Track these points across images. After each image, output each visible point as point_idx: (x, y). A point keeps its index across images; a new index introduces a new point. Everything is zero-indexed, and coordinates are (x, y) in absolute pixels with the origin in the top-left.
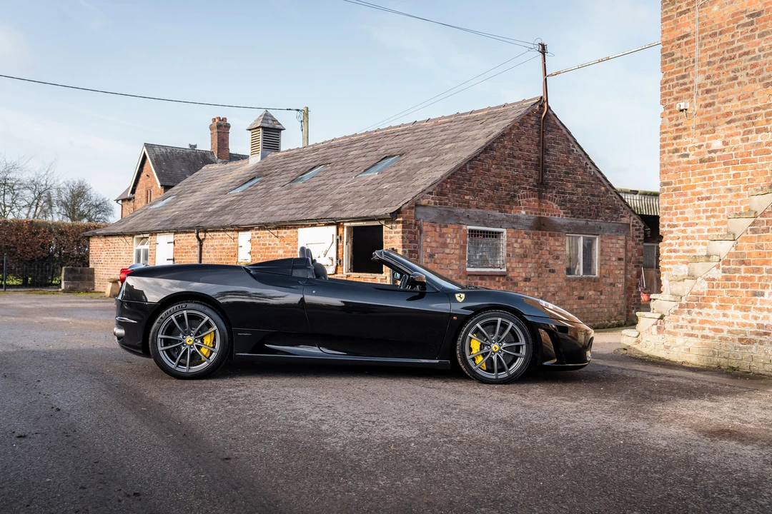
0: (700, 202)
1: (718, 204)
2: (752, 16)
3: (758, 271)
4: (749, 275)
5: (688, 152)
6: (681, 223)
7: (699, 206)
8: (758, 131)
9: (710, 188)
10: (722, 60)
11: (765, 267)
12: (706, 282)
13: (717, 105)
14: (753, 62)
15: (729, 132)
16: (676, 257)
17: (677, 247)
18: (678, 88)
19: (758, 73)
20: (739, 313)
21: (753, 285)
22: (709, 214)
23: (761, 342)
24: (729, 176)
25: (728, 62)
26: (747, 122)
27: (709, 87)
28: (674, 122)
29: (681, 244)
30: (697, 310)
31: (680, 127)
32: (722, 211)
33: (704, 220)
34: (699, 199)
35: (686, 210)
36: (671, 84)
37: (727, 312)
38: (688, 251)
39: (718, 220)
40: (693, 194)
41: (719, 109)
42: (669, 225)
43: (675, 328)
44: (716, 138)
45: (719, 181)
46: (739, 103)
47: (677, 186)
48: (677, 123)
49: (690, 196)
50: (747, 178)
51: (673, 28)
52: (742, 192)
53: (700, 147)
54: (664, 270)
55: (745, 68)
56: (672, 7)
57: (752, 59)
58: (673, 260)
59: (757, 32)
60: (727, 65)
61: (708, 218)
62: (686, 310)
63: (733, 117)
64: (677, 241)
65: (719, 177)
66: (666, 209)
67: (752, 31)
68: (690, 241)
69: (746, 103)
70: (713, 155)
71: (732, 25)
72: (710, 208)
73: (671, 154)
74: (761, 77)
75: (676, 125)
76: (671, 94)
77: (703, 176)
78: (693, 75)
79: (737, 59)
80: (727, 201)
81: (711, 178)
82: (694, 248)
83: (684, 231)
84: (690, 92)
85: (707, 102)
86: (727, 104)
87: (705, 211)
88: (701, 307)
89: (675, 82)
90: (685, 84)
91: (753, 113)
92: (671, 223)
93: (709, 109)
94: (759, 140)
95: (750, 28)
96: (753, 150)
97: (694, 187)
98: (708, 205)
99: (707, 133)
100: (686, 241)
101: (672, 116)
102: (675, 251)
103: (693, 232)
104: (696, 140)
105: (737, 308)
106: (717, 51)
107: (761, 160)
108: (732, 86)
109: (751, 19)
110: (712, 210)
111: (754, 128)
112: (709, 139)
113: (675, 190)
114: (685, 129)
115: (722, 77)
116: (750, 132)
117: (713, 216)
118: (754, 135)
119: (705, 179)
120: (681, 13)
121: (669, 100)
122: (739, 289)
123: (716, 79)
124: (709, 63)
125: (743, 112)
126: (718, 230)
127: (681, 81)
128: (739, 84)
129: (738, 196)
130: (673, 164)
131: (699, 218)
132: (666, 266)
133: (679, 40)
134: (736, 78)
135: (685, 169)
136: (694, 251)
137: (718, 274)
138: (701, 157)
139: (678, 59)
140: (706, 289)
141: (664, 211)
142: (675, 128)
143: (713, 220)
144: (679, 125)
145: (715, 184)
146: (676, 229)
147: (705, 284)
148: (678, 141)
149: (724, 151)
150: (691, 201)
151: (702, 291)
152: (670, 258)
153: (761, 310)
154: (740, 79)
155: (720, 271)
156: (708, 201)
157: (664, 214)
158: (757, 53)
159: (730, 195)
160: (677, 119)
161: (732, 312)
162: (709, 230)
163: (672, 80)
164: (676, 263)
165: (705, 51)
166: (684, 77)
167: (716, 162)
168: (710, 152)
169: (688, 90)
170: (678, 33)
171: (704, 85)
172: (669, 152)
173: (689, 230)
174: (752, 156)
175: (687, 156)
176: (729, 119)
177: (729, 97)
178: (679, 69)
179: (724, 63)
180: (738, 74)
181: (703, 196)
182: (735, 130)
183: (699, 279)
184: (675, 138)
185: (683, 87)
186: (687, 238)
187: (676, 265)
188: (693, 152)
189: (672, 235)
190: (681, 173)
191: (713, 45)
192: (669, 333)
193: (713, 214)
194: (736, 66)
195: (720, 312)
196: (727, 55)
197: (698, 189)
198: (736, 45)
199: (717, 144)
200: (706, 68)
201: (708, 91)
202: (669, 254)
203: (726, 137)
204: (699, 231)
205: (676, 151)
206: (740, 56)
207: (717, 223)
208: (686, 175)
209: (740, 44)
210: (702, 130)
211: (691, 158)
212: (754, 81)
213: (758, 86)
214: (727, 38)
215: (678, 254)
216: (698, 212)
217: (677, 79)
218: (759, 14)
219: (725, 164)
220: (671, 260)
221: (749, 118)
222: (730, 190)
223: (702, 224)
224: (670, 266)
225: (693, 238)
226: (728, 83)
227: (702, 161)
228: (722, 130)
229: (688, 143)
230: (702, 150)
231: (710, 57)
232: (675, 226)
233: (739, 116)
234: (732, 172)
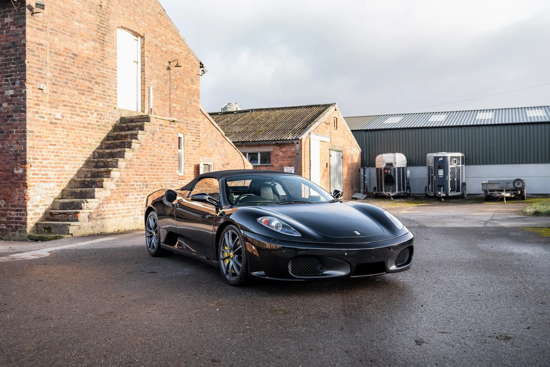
0: (50, 146)
1: (60, 149)
2: (74, 54)
3: (127, 185)
4: (124, 187)
5: (43, 115)
6: (40, 157)
7: (50, 148)
8: (77, 115)
9: (55, 139)
10: (61, 70)
11: (129, 184)
12: (110, 191)
13: (58, 94)
14: (74, 79)
15: (64, 111)
16: (37, 178)
17: (37, 172)
18: (36, 74)
19: (77, 86)
20: (121, 205)
21: (125, 192)
22: (55, 154)
23: (128, 216)
24: (64, 135)
25: (64, 73)
26: (72, 109)
27: (54, 82)
28: (35, 94)
29: (40, 170)
30: (106, 205)
31: (39, 99)
32: (62, 153)
33: (53, 157)
34: (50, 145)
35: (43, 150)
36: (33, 69)
37: (117, 205)
38: (44, 175)
39: (60, 158)
40: (47, 141)
41: (59, 97)
42: (33, 158)
43: (97, 216)
44: (58, 112)
45: (60, 137)
46: (68, 97)
47: (38, 134)
48: (38, 95)
49: (44, 143)
50: (73, 138)
51: (33, 35)
52: (70, 145)
53: (50, 114)
54: (30, 186)
55: (71, 80)
56: (33, 21)
57: (74, 77)
58: (36, 180)
59: (76, 65)
60: (63, 74)
61: (55, 156)
62: (102, 206)
63: (66, 103)
64: (38, 168)
65: (60, 134)
66: (31, 147)
67: (73, 62)
68: (45, 169)
69: (72, 99)
70: (56, 121)
71: (65, 54)
72: (56, 151)
73: (34, 114)
74: (77, 88)
75: (36, 97)
76: (33, 76)
77: (52, 132)
78: (46, 70)
79: (67, 73)
80: (64, 148)
81: (56, 134)
82: (48, 173)
83: (42, 163)
84: (44, 80)
85: (54, 90)
86: (63, 96)
87: (53, 152)
88: (108, 204)
89: (36, 70)
90: (42, 74)
91: (75, 105)
92: (34, 157)
93: (55, 94)
94: (77, 120)
95: (73, 61)
96: (75, 124)
97: (48, 137)
98: (54, 149)
99: (54, 108)
100: (43, 169)
101: (34, 90)
102: (37, 174)
103: (47, 164)
104: (48, 110)
105: (121, 202)
106: (58, 63)
107: (78, 130)
108: (66, 87)
109: (73, 56)
110: (57, 152)
111: (75, 113)
112: (55, 111)
113: (37, 136)
114: (42, 101)
115: (60, 80)
116: (73, 114)
117: (57, 156)
118: (75, 116)
119: (53, 134)
120: (39, 29)
121: (32, 79)
122: (121, 194)
123: (58, 79)
124: (54, 68)
125: (71, 103)
126: (60, 163)
127: (39, 71)
128: (69, 87)
129: (69, 146)
130: (35, 120)
131: (50, 156)
132: (32, 184)
133: (38, 44)
134: (67, 84)
135: (42, 126)
136: (47, 175)
137: (114, 187)
138: (51, 121)
139: (37, 56)
140: (110, 195)
141: (30, 149)
142: (36, 98)
143: (57, 158)
144: (38, 97)
145: (58, 137)
146: (37, 161)
147: (109, 192)
148: (38, 107)
149: (61, 120)
150: (46, 145)
151: (108, 196)
152: (34, 179)
153: (128, 202)
154: (69, 85)
155: (115, 186)
156: (55, 147)
157: (30, 151)
158: (76, 75)
159: (65, 145)
160: (37, 93)
161: (119, 204)
162: (55, 163)
163: (34, 67)
164: (38, 182)
165: (52, 60)
166: (40, 69)
167: (58, 125)
168: (56, 119)
169: (43, 78)
170: (37, 40)
171: (52, 80)
172: (33, 112)
173: (45, 162)
174: (74, 127)
175: (43, 117)
176: (64, 104)
177: (64, 92)
178: (37, 62)
179: (62, 73)
180: (68, 82)
181: (53, 143)
182: (66, 111)
183: (107, 190)
184: (36, 105)
185: (40, 75)
186: (44, 167)
187: (37, 183)
188: (46, 117)
189: (35, 165)
190: (40, 127)
191: (56, 59)
192: (94, 219)
193: (57, 154)
194: (67, 77)
195: (114, 205)
196: (63, 69)
197: (49, 139)
198: (67, 65)
199: (59, 116)
200: (53, 70)
201: (54, 84)
202: (33, 176)
203: (63, 113)
204: (50, 163)
205: (37, 113)
206: (69, 72)
207: (59, 160)
208: (43, 130)
209: (69, 66)
210: (51, 105)
211: (46, 119)
212: (75, 89)
213: (76, 92)
214: (62, 59)
215: (39, 176)
216: (49, 152)
217: (37, 68)
218: (77, 56)
219: (63, 128)
220: (34, 180)
221: (73, 107)
222: (65, 142)
223: (52, 159)
224: (34, 184)
225: (47, 167)
226: (64, 84)
227: (51, 123)
228: (61, 108)
229: (44, 110)
230: (52, 116)
231: (55, 65)
232: (37, 159)
233: (68, 104)
234: (66, 133)
